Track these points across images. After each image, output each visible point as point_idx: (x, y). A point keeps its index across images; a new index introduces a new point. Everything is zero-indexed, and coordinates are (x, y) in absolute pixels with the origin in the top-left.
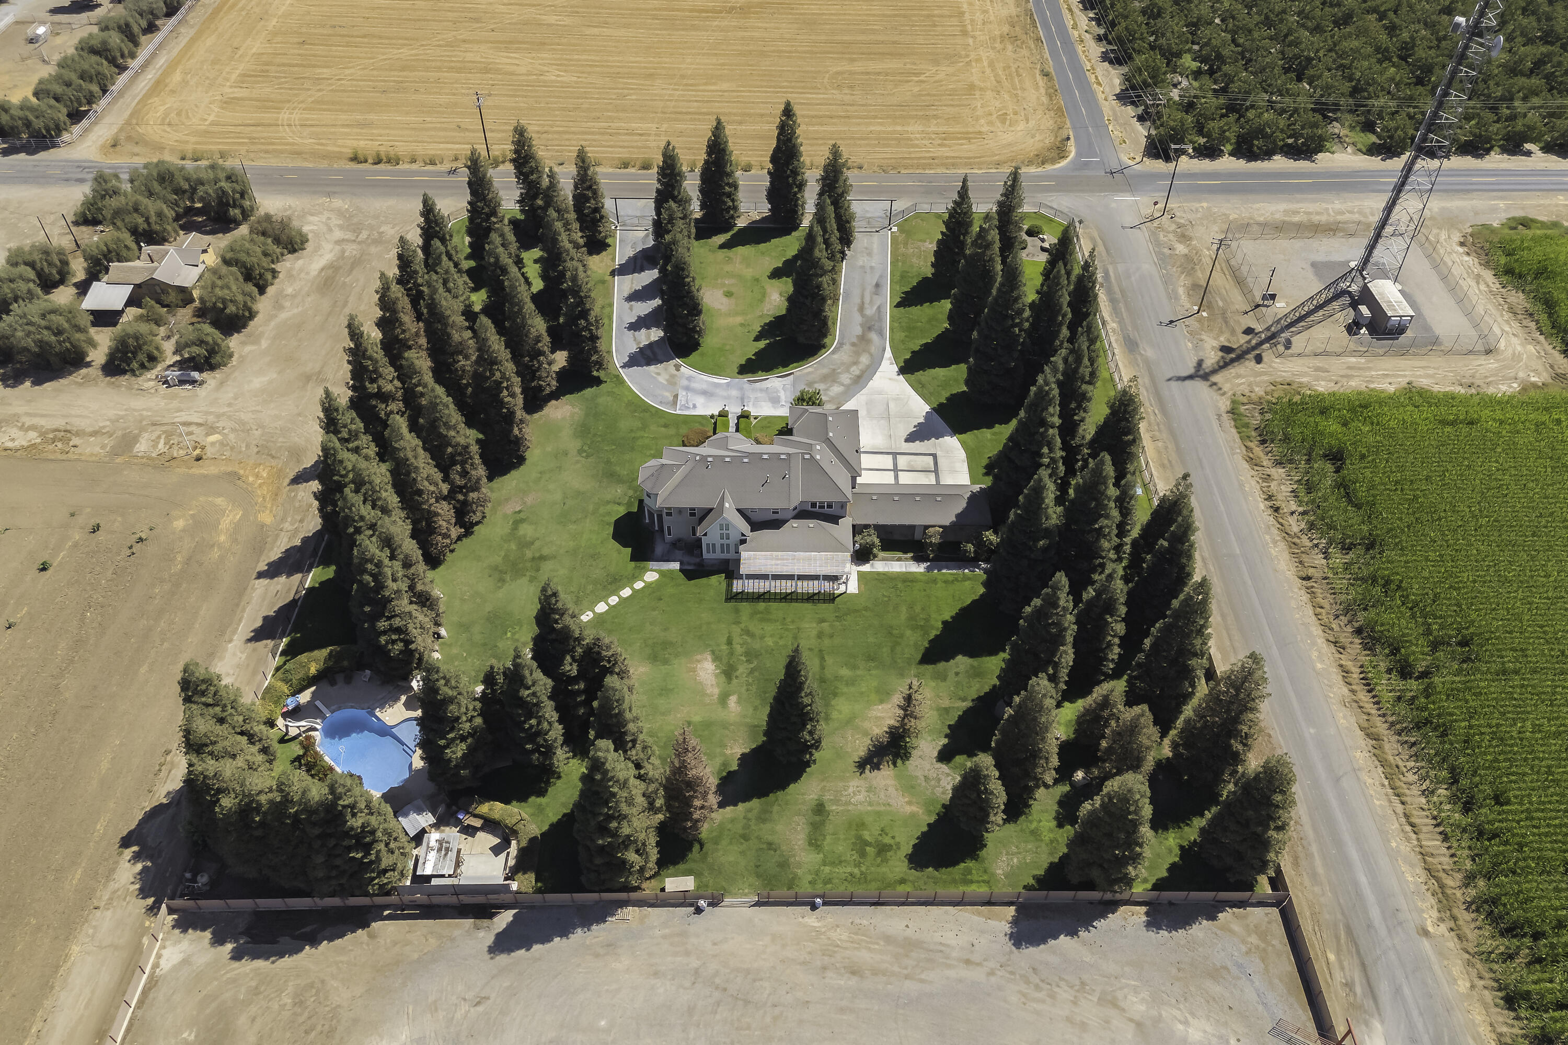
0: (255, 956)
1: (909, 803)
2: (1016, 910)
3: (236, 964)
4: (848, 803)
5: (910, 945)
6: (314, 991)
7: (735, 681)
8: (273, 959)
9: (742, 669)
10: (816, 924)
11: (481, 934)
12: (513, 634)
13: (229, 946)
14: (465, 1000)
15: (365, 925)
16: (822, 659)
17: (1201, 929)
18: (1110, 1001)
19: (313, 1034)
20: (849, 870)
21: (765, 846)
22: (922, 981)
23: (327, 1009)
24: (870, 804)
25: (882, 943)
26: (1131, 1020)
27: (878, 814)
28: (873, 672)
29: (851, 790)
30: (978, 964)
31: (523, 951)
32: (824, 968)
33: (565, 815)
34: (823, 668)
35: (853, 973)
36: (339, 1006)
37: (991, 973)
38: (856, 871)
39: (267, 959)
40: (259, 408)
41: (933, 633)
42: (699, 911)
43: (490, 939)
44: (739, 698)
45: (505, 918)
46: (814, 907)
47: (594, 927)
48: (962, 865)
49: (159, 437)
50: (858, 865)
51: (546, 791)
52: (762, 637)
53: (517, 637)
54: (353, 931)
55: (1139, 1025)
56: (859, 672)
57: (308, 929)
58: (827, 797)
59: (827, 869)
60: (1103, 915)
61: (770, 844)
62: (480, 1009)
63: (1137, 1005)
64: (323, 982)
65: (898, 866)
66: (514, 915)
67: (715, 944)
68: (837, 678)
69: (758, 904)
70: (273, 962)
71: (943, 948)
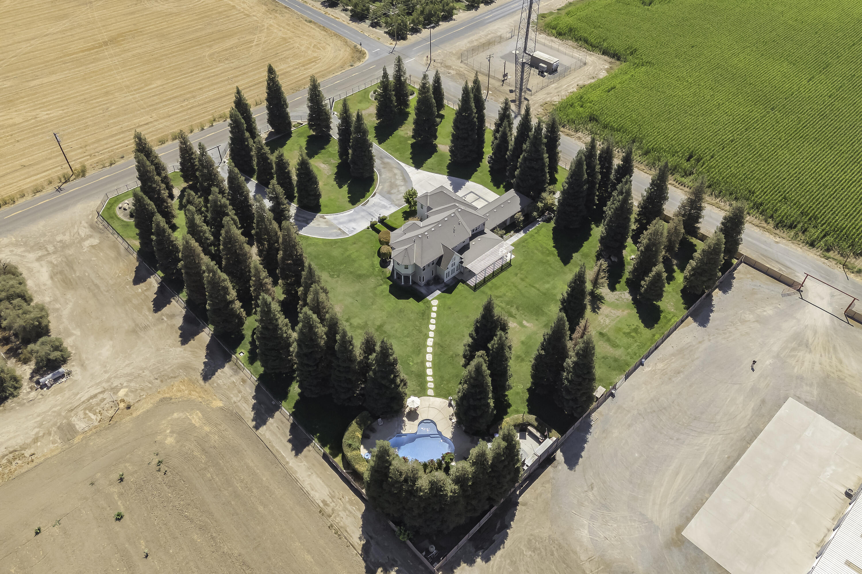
0: (494, 553)
1: (623, 311)
2: (691, 317)
3: (491, 563)
4: (607, 326)
5: (681, 351)
6: (533, 541)
7: (517, 316)
8: (501, 547)
9: (514, 311)
10: (650, 369)
11: (560, 467)
12: (413, 362)
13: (479, 560)
14: (586, 491)
15: (517, 504)
16: (534, 287)
17: (735, 283)
18: (743, 321)
19: (555, 553)
20: (635, 345)
21: (603, 360)
22: (697, 358)
23: (547, 541)
24: (613, 320)
25: (673, 358)
26: (754, 322)
27: (619, 321)
28: (556, 279)
29: (602, 321)
30: (704, 340)
31: (581, 459)
32: (670, 379)
33: (528, 406)
34: (538, 290)
35: (679, 373)
36: (549, 536)
37: (710, 340)
38: (638, 344)
39: (500, 549)
40: (127, 362)
41: (556, 252)
42: (614, 395)
43: (565, 467)
44: (526, 321)
45: (559, 455)
46: (642, 364)
47: (591, 431)
48: (661, 316)
49: (85, 414)
50: (636, 341)
51: (509, 403)
52: (505, 295)
53: (415, 362)
54: (516, 510)
55: (757, 321)
56: (552, 283)
57: (498, 525)
58: (599, 329)
59: (629, 350)
60: (712, 300)
61: (603, 358)
62: (595, 489)
63: (750, 317)
64: (532, 535)
65: (646, 332)
66: (561, 451)
67: (632, 401)
68: (548, 289)
69: (627, 377)
70: (504, 548)
71: (689, 345)
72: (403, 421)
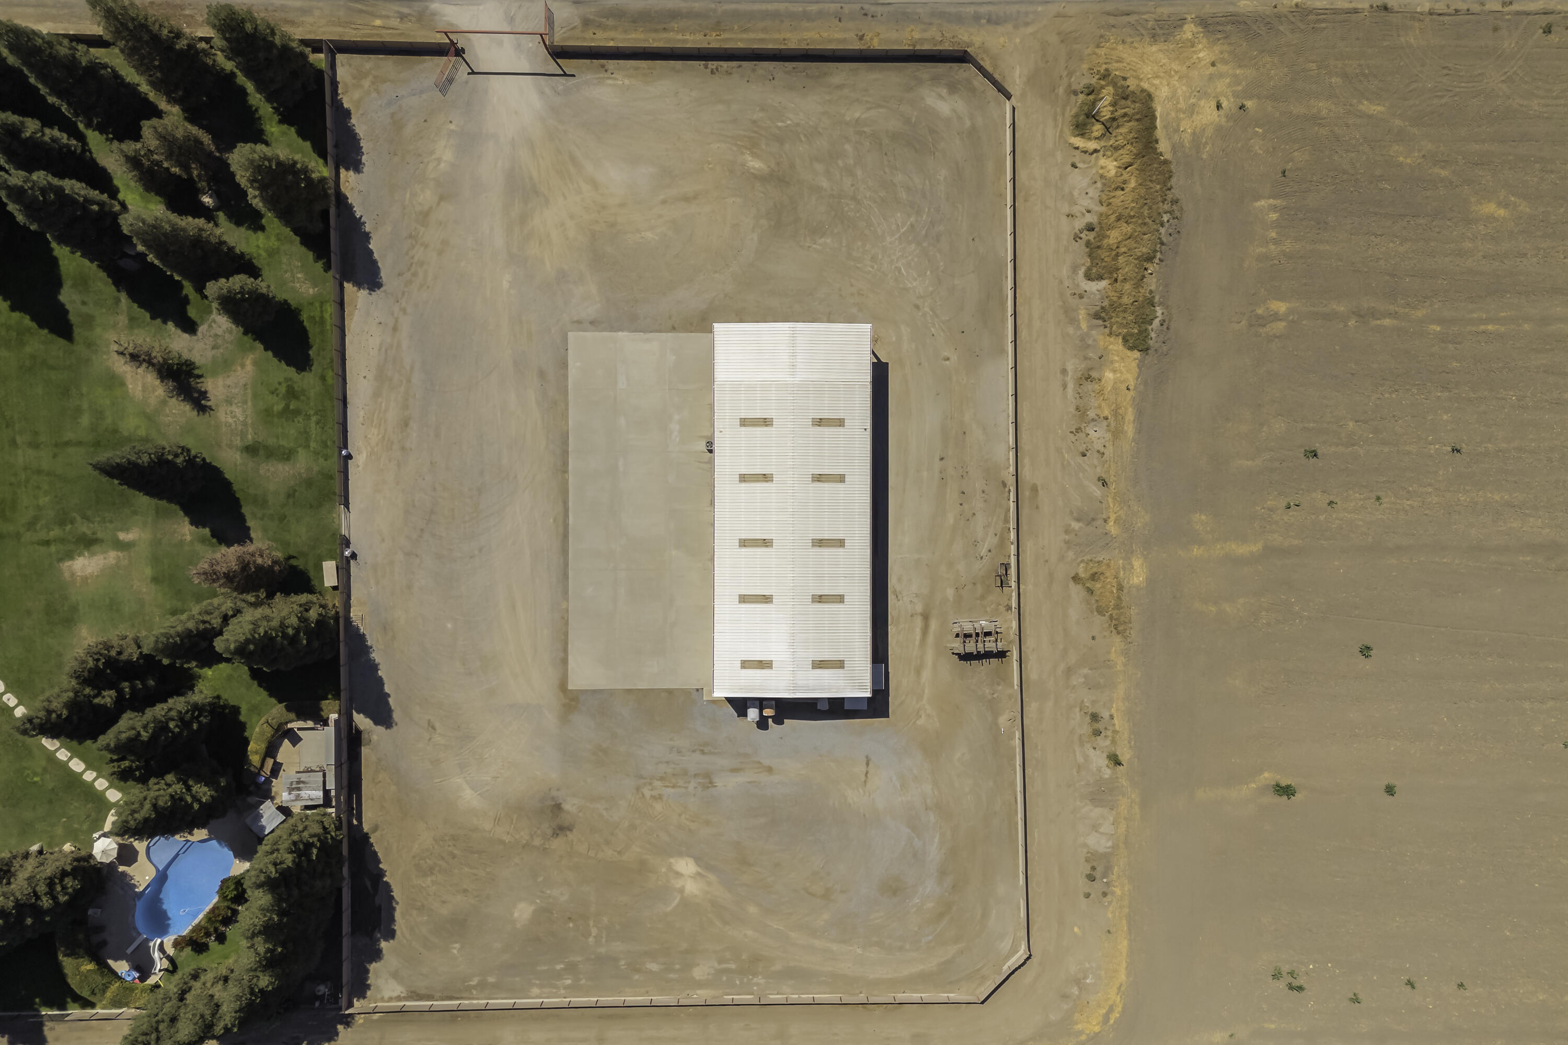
0: (392, 920)
1: (243, 366)
2: (348, 281)
3: (398, 933)
4: (245, 424)
5: (381, 377)
6: (422, 862)
7: (100, 535)
8: (394, 904)
9: (84, 528)
10: (365, 455)
11: (375, 737)
12: (35, 774)
13: (383, 944)
14: (430, 739)
15: (366, 837)
16: (68, 444)
17: (359, 124)
18: (424, 216)
19: (456, 852)
20: (313, 425)
21: (291, 500)
22: (412, 368)
23: (436, 847)
24: (245, 402)
25: (380, 400)
26: (438, 204)
27: (255, 396)
28: (84, 390)
29: (230, 420)
30: (397, 321)
31: (390, 699)
32: (403, 449)
33: (260, 685)
34: (79, 443)
35: (406, 425)
36: (434, 839)
37: (404, 311)
38: (314, 419)
39: (394, 909)
41: (27, 321)
42: (354, 556)
43: (380, 729)
44: (121, 530)
45: (361, 721)
46: (349, 457)
47: (369, 643)
48: (306, 324)
50: (308, 417)
51: (233, 706)
52: (39, 508)
53: (39, 770)
54: (372, 845)
55: (442, 198)
56: (85, 406)
57: (368, 884)
58: (238, 442)
59: (313, 445)
60: (350, 208)
61: (289, 496)
62: (437, 725)
63: (427, 197)
64: (414, 857)
65: (308, 381)
66: (358, 712)
67: (383, 540)
68: (93, 428)
69: (347, 505)
70: (397, 903)
71: (383, 349)
72: (124, 874)
